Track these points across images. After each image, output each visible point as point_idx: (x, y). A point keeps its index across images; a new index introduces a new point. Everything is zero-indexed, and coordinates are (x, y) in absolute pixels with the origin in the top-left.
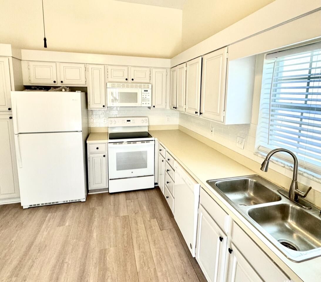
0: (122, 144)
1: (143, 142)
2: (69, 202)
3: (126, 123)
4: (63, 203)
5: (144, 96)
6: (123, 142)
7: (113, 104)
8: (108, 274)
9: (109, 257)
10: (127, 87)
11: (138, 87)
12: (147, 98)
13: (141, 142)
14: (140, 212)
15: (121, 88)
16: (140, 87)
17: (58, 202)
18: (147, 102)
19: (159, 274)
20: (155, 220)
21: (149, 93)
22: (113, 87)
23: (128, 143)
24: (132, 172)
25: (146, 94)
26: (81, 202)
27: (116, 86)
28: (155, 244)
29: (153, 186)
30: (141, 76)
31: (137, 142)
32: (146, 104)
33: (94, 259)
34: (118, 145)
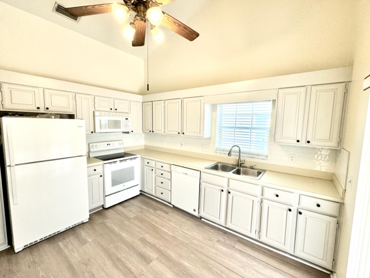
0: (116, 163)
1: (131, 159)
2: (71, 227)
3: (106, 147)
4: (65, 230)
5: (126, 123)
6: (117, 161)
7: (101, 130)
8: (158, 246)
9: (149, 239)
10: (112, 116)
11: (121, 116)
12: (128, 125)
13: (129, 160)
14: (143, 211)
15: (108, 116)
16: (122, 116)
17: (59, 231)
18: (128, 128)
19: (185, 231)
20: (158, 211)
21: (129, 121)
22: (100, 116)
23: (120, 162)
24: (124, 186)
25: (127, 121)
26: (84, 223)
27: (103, 115)
28: (170, 221)
29: (138, 193)
30: (122, 107)
31: (127, 160)
32: (127, 129)
33: (141, 245)
34: (113, 164)
